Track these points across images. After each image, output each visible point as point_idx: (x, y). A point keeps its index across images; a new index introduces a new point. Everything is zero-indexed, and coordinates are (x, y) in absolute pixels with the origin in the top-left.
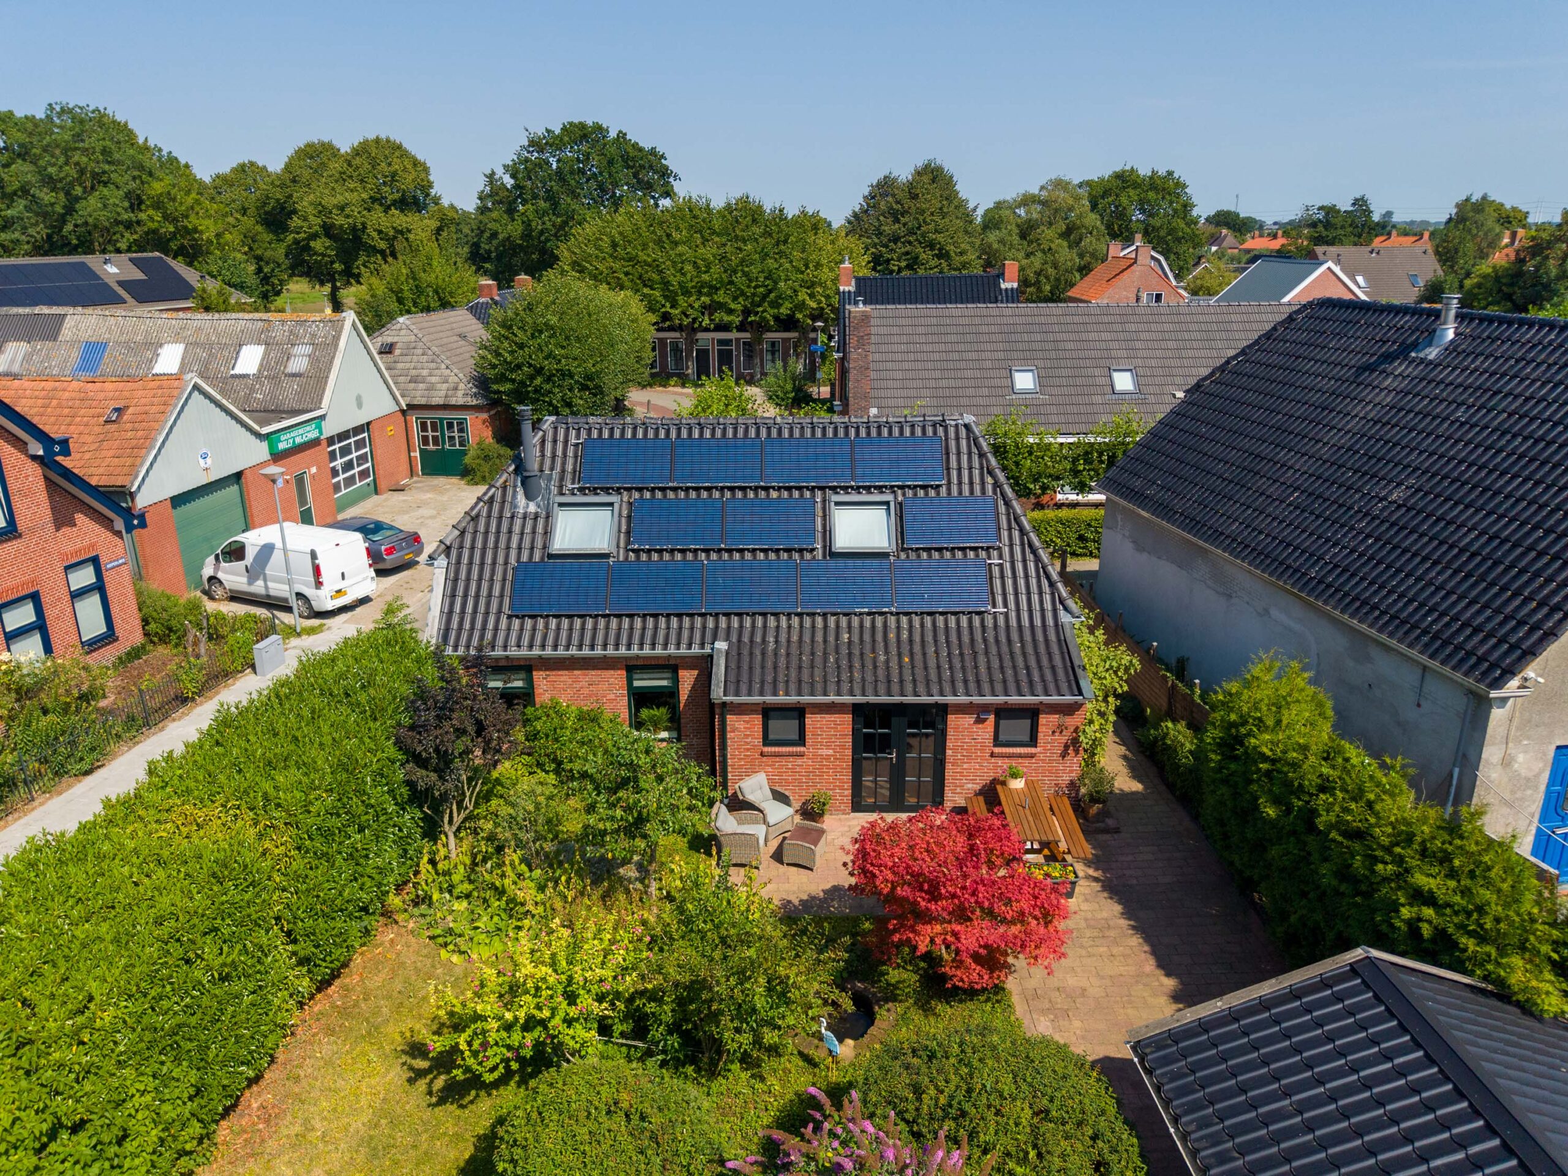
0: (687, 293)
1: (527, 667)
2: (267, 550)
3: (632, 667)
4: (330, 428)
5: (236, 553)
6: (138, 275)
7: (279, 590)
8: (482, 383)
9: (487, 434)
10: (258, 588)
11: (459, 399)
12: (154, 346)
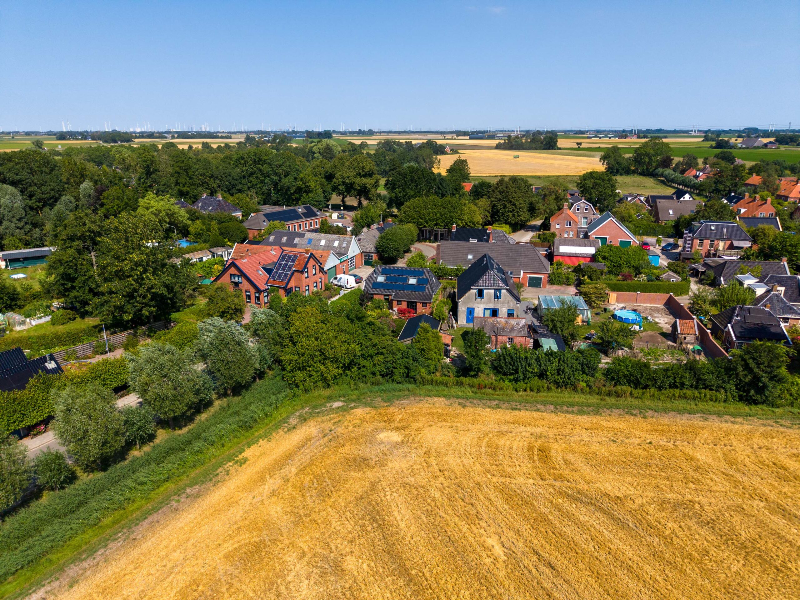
0: (430, 220)
1: (372, 294)
2: (341, 278)
3: (385, 295)
4: (349, 257)
5: (336, 278)
6: (305, 211)
7: (342, 284)
8: (377, 248)
9: (377, 258)
10: (339, 284)
11: (372, 251)
12: (320, 240)
